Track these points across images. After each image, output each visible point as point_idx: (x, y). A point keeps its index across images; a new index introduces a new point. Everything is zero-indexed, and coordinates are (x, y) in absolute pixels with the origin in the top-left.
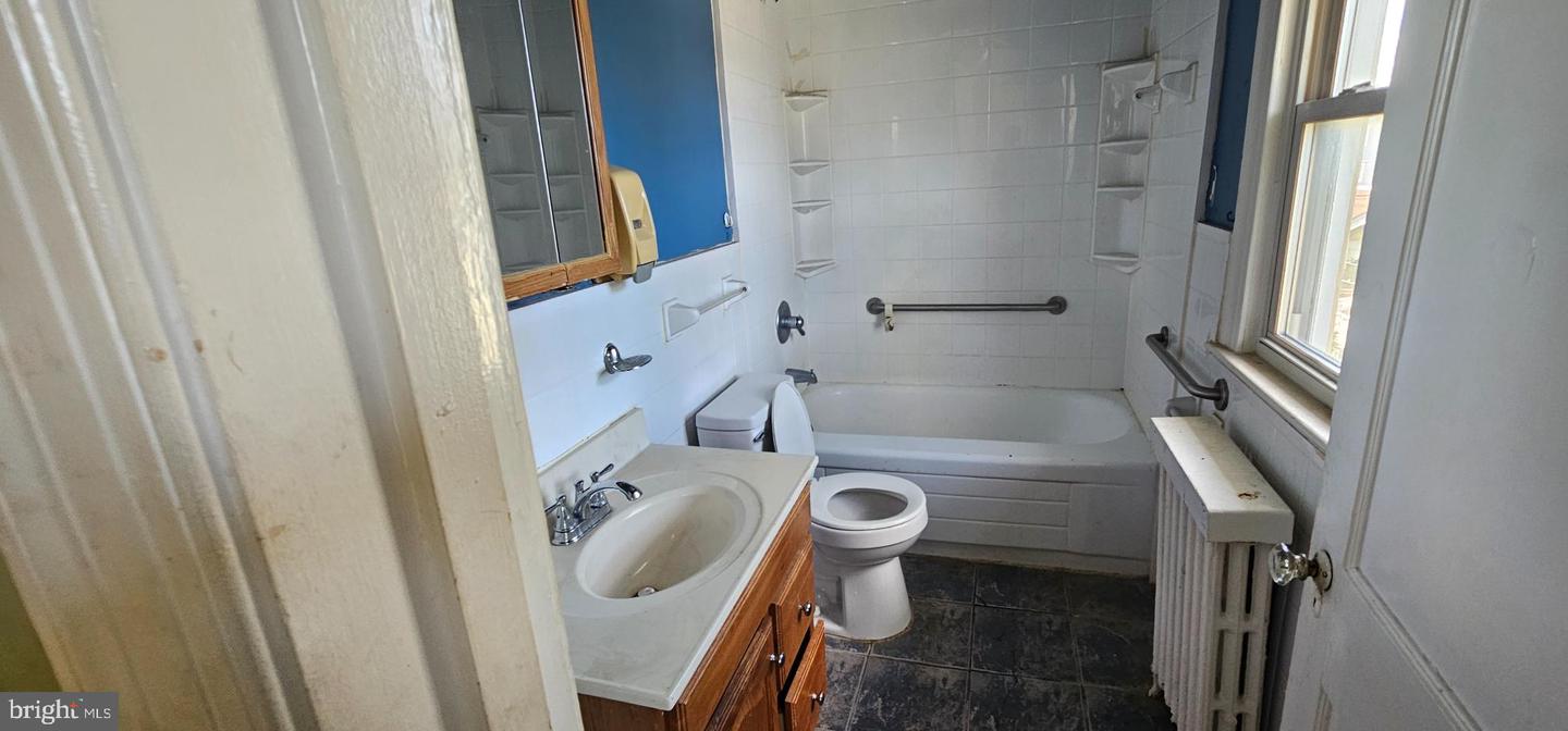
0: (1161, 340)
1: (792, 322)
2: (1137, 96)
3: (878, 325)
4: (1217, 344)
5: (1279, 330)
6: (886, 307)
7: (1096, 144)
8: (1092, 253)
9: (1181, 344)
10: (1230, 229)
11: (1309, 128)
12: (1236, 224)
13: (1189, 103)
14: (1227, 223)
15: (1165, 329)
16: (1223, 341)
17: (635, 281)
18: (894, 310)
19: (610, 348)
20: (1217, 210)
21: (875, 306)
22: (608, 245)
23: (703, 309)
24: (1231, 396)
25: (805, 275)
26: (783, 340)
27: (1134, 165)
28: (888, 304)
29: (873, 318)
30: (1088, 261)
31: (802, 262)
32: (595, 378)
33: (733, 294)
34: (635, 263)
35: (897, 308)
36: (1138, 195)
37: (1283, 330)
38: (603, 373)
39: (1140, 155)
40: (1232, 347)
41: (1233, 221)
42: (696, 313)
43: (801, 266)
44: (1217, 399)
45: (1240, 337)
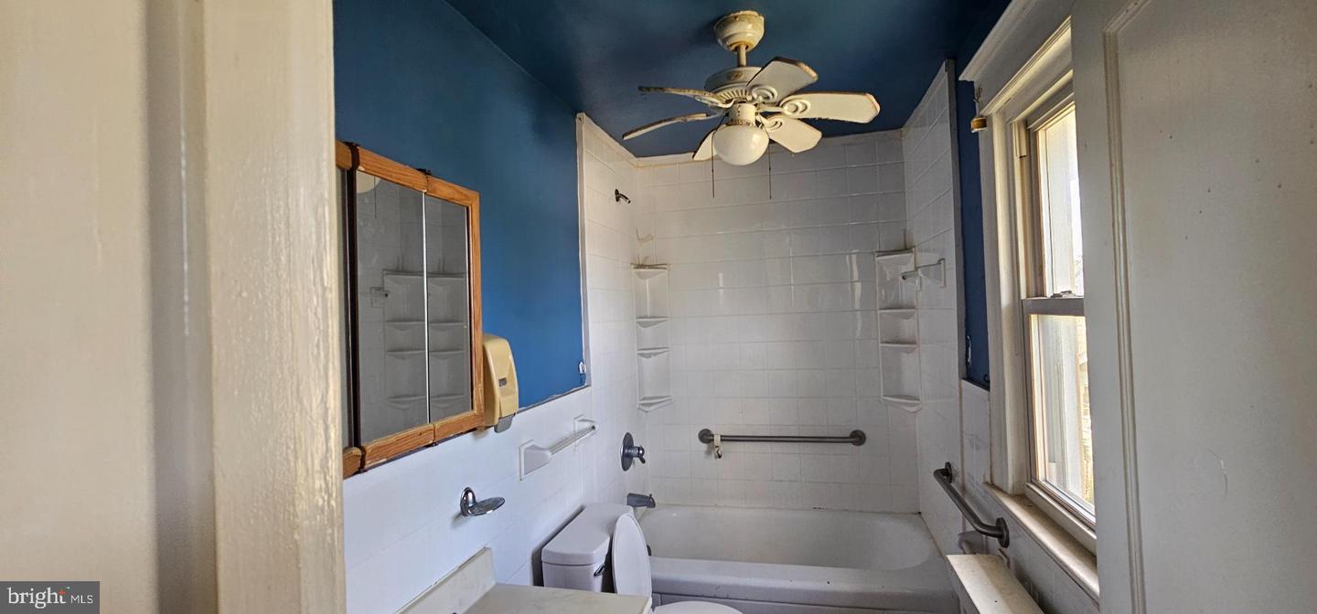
0: (946, 474)
1: (635, 452)
2: (904, 278)
3: (708, 453)
4: (992, 485)
5: (1041, 475)
6: (715, 438)
7: (876, 310)
8: (882, 394)
9: (963, 480)
10: (987, 388)
11: (1034, 318)
12: (992, 385)
13: (942, 287)
14: (984, 383)
15: (948, 464)
16: (997, 482)
17: (496, 431)
18: (722, 440)
19: (468, 491)
20: (976, 371)
21: (706, 436)
22: (475, 403)
23: (555, 448)
24: (1011, 534)
25: (646, 409)
26: (625, 467)
27: (907, 327)
28: (717, 433)
29: (704, 447)
30: (879, 401)
31: (644, 399)
32: (449, 522)
33: (582, 432)
34: (497, 416)
35: (724, 439)
36: (913, 350)
37: (1044, 477)
38: (458, 516)
39: (911, 320)
40: (1004, 489)
41: (989, 382)
42: (549, 454)
43: (642, 402)
44: (1000, 537)
45: (1010, 482)
